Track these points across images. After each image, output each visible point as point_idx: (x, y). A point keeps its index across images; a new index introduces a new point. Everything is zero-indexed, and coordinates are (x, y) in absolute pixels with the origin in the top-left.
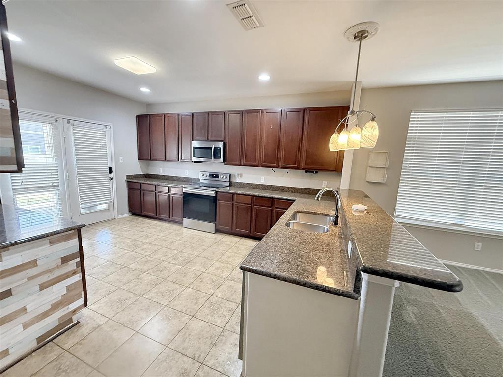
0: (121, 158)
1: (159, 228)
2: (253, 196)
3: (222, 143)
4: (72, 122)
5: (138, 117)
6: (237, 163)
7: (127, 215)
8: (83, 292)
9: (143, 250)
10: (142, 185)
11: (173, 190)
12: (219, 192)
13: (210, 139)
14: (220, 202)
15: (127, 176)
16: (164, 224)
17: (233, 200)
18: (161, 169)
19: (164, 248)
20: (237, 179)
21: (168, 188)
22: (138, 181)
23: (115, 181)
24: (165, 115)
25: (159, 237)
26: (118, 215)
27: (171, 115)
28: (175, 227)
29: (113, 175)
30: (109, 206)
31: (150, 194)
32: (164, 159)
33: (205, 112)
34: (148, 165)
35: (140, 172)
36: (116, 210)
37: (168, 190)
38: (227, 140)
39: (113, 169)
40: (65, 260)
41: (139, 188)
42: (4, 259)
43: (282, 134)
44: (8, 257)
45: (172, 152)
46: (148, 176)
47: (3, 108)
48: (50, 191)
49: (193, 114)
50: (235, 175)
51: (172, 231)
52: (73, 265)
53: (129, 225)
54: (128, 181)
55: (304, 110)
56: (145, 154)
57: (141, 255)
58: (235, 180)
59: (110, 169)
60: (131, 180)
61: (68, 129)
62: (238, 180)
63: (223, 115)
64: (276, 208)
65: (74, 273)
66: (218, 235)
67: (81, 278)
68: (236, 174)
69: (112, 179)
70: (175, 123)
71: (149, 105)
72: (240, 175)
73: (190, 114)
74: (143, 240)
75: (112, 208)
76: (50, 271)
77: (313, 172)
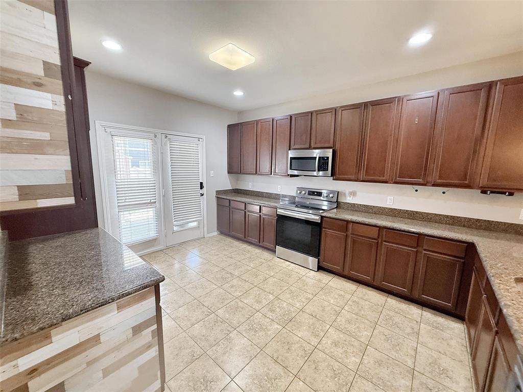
0: (212, 172)
1: (248, 255)
2: (381, 228)
3: (331, 150)
4: (169, 136)
5: (229, 126)
6: (353, 177)
7: (216, 233)
8: (159, 373)
9: (232, 287)
10: (232, 202)
11: (264, 210)
12: (325, 217)
13: (313, 145)
14: (327, 232)
15: (217, 191)
16: (254, 249)
17: (347, 230)
18: (252, 183)
19: (256, 289)
20: (348, 198)
21: (259, 207)
22: (227, 198)
23: (206, 197)
24: (257, 122)
25: (250, 268)
26: (207, 233)
27: (265, 121)
28: (266, 255)
29: (204, 191)
30: (199, 224)
31: (240, 212)
32: (255, 173)
33: (308, 112)
34: (238, 180)
35: (229, 187)
36: (206, 228)
37: (259, 210)
38: (337, 147)
39: (204, 185)
40: (137, 330)
41: (228, 205)
42: (54, 339)
43: (437, 132)
44: (60, 336)
45: (265, 165)
46: (237, 192)
47: (54, 109)
48: (148, 208)
49: (291, 117)
50: (345, 194)
51: (263, 261)
52: (147, 335)
53: (217, 247)
54: (218, 197)
55: (490, 86)
56: (235, 167)
57: (230, 296)
58: (346, 199)
59: (201, 184)
60: (220, 196)
61: (165, 144)
62: (349, 200)
63: (334, 113)
64: (425, 250)
65: (149, 347)
66: (322, 274)
67: (158, 353)
68: (347, 193)
69: (202, 195)
70: (269, 129)
71: (240, 113)
72: (353, 194)
73: (287, 117)
74: (232, 271)
75: (201, 226)
76: (117, 348)
77: (505, 193)
